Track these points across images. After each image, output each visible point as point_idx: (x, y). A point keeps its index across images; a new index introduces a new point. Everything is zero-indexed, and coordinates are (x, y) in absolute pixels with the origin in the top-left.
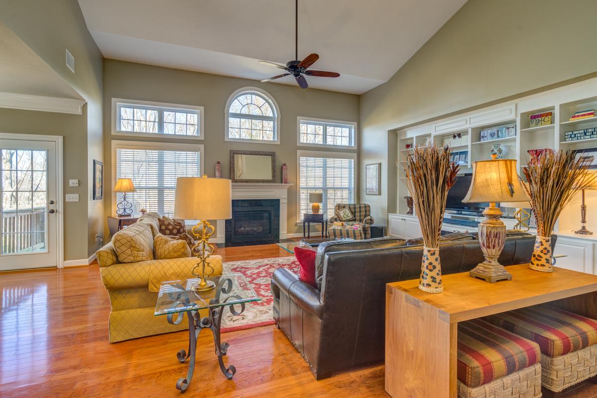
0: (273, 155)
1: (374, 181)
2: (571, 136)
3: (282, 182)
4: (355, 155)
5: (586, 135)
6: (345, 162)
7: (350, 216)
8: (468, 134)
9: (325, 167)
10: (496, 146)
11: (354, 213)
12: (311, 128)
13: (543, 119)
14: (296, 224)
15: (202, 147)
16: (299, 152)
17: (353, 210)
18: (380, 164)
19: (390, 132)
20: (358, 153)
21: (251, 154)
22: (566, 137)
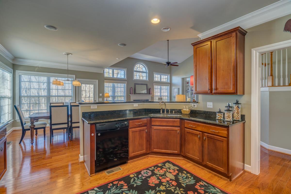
0: (147, 85)
1: (177, 93)
3: (150, 94)
4: (170, 85)
9: (161, 89)
12: (157, 76)
15: (126, 82)
16: (154, 84)
18: (179, 88)
19: (182, 78)
20: (170, 84)
21: (141, 85)
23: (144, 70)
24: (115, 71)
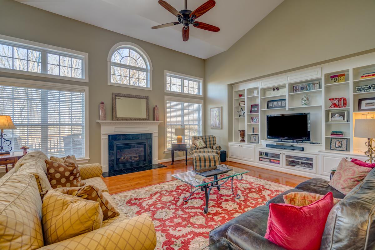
0: (147, 98)
1: (217, 119)
2: (360, 90)
3: (154, 120)
4: (203, 101)
5: (371, 89)
6: (196, 106)
7: (204, 145)
8: (286, 88)
9: (183, 109)
10: (305, 96)
11: (205, 142)
12: (174, 80)
13: (339, 78)
14: (164, 152)
15: (87, 88)
16: (166, 97)
17: (205, 140)
18: (222, 108)
19: (229, 85)
21: (130, 97)
22: (357, 90)
23: (141, 63)
24: (52, 59)
